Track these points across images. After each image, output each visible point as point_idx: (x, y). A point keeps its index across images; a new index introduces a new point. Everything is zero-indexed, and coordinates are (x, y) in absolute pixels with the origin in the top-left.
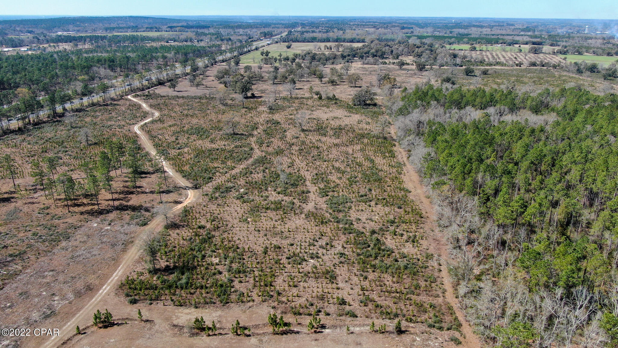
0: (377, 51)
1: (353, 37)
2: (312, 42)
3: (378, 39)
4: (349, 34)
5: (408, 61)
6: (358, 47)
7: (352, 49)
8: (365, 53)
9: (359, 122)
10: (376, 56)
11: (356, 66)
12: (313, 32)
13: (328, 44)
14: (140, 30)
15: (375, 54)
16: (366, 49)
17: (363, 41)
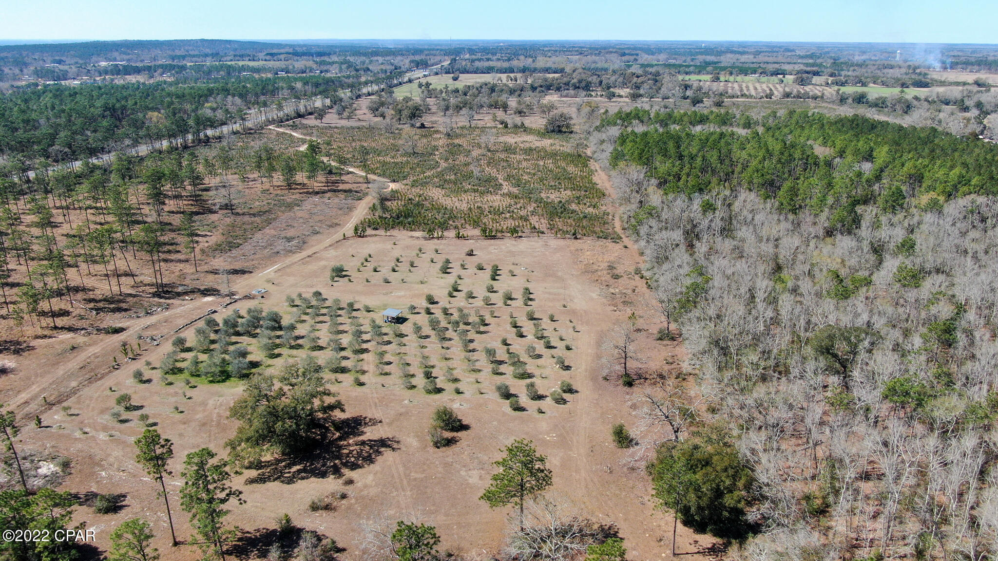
0: (580, 81)
1: (548, 65)
2: (489, 73)
3: (583, 69)
4: (541, 62)
5: (622, 93)
6: (554, 78)
7: (546, 80)
8: (564, 85)
9: (551, 145)
10: (579, 88)
11: (552, 98)
12: (488, 60)
13: (512, 75)
15: (577, 85)
16: (565, 80)
17: (561, 71)
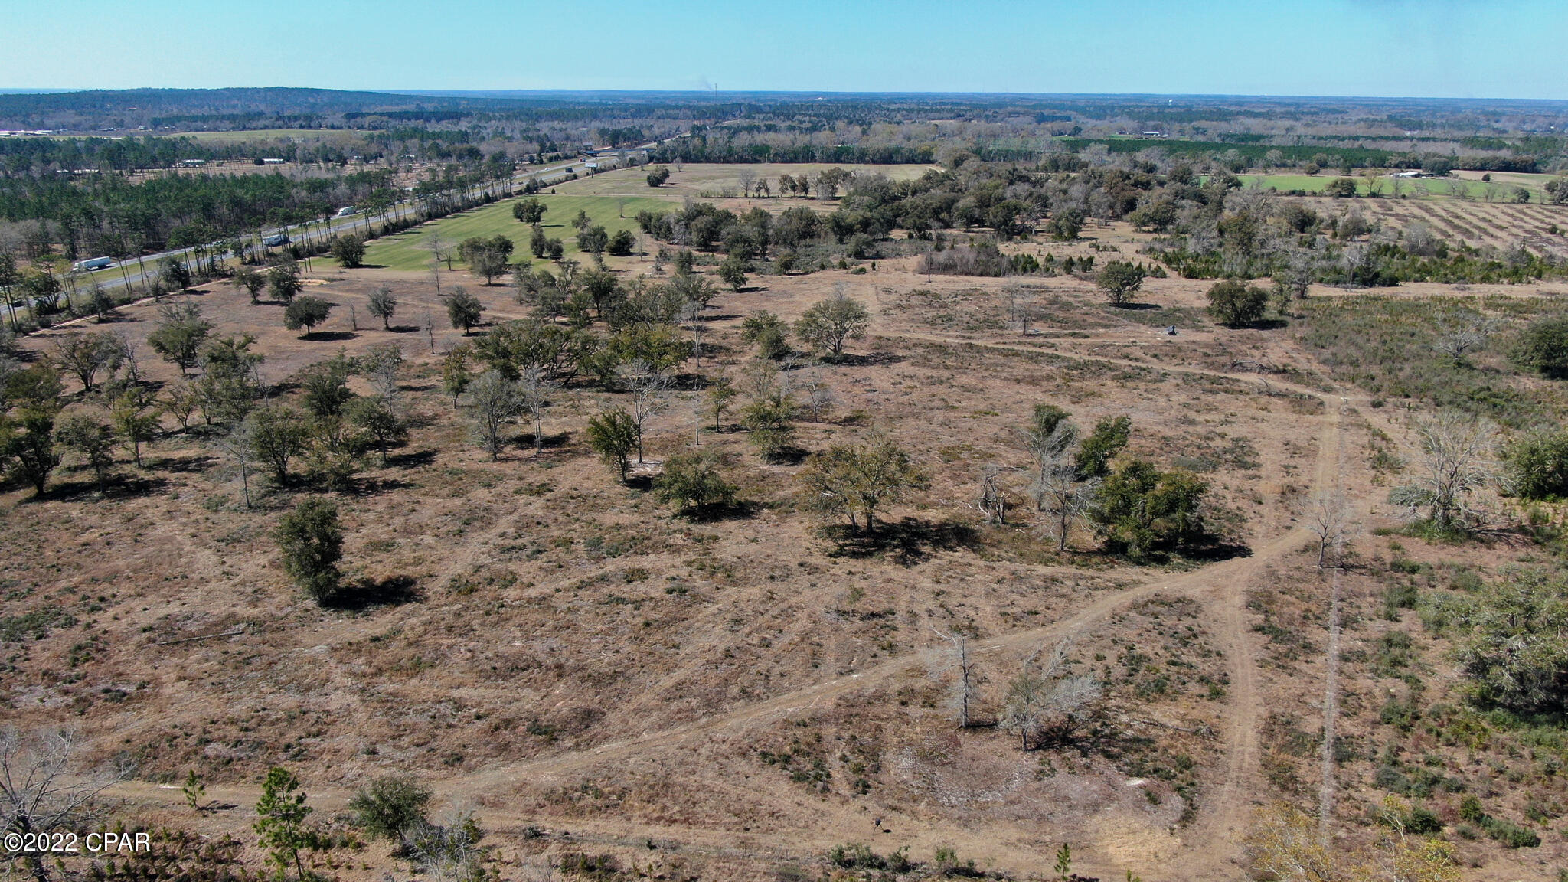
0: (983, 203)
1: (893, 145)
2: (756, 161)
3: (978, 152)
4: (881, 137)
6: (906, 184)
8: (936, 212)
10: (981, 222)
12: (770, 129)
13: (796, 171)
14: (254, 124)
15: (977, 213)
16: (938, 194)
17: (926, 158)
